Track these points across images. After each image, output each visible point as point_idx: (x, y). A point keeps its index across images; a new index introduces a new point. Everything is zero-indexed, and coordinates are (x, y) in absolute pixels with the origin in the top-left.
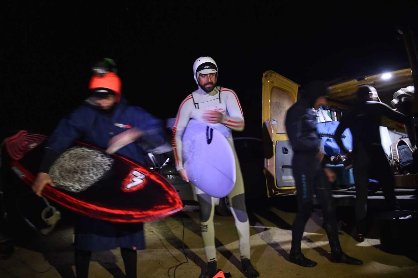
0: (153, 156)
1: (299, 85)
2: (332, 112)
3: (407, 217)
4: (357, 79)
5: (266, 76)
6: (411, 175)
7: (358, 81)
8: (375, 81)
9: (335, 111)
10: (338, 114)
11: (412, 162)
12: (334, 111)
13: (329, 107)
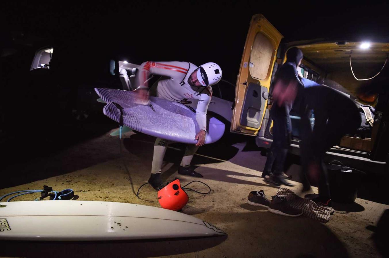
0: (129, 80)
1: (283, 36)
2: (305, 72)
3: (348, 171)
4: (337, 42)
5: (255, 19)
6: (360, 139)
7: (338, 44)
8: (353, 49)
9: (308, 71)
10: (309, 74)
11: (364, 128)
12: (306, 71)
13: (303, 65)
